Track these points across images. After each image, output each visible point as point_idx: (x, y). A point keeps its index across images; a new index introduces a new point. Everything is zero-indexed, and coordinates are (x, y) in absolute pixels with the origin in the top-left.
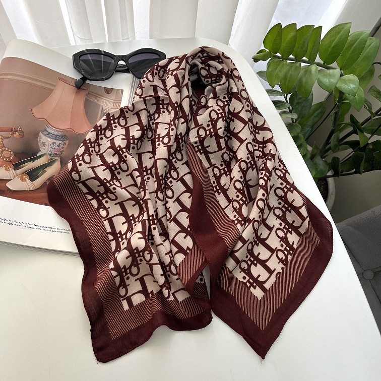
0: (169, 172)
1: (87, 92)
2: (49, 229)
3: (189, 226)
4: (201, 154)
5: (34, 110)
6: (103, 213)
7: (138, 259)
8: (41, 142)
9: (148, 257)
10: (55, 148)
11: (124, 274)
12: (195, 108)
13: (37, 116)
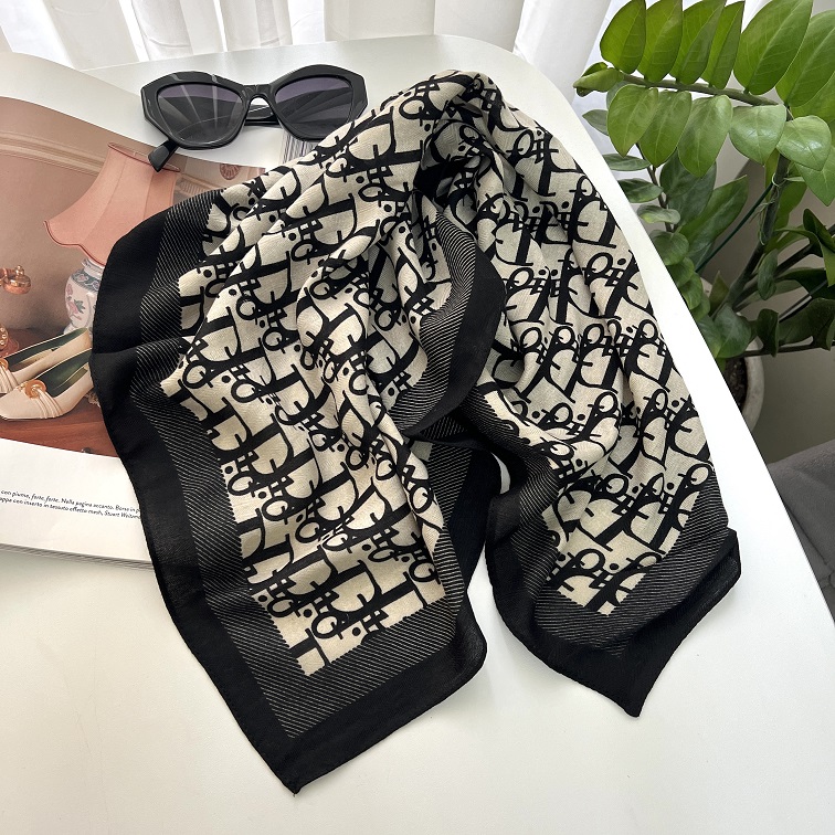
1: (179, 176)
2: (97, 510)
5: (52, 226)
8: (72, 300)
13: (60, 240)
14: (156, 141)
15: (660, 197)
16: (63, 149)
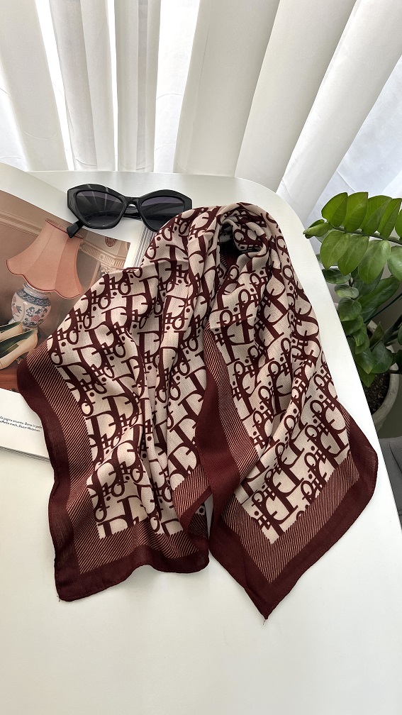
0: (178, 365)
1: (82, 241)
2: (14, 423)
3: (194, 439)
4: (222, 344)
5: (10, 263)
6: (86, 409)
7: (125, 476)
8: (15, 306)
9: (137, 476)
10: (32, 316)
11: (104, 493)
12: (221, 280)
13: (13, 271)
14: (72, 220)
15: (350, 281)
16: (21, 220)
